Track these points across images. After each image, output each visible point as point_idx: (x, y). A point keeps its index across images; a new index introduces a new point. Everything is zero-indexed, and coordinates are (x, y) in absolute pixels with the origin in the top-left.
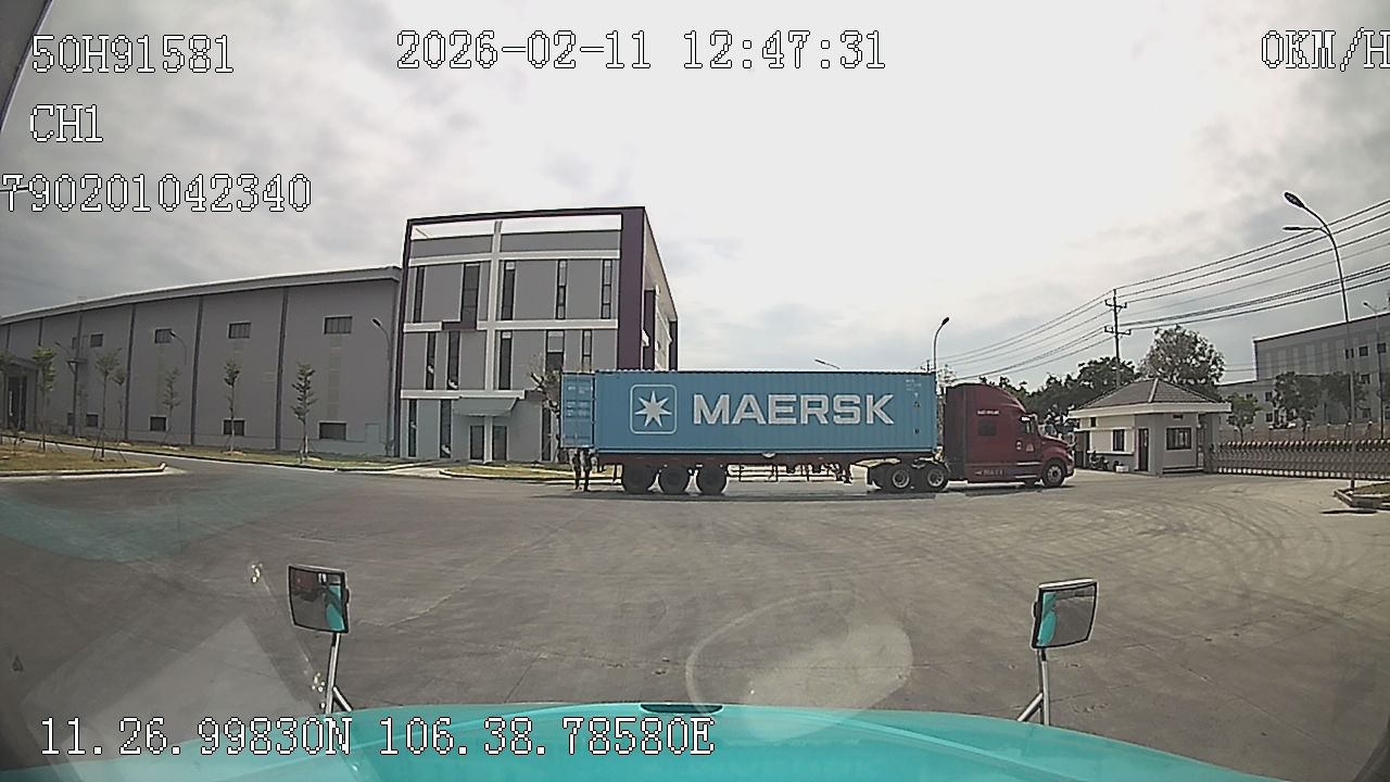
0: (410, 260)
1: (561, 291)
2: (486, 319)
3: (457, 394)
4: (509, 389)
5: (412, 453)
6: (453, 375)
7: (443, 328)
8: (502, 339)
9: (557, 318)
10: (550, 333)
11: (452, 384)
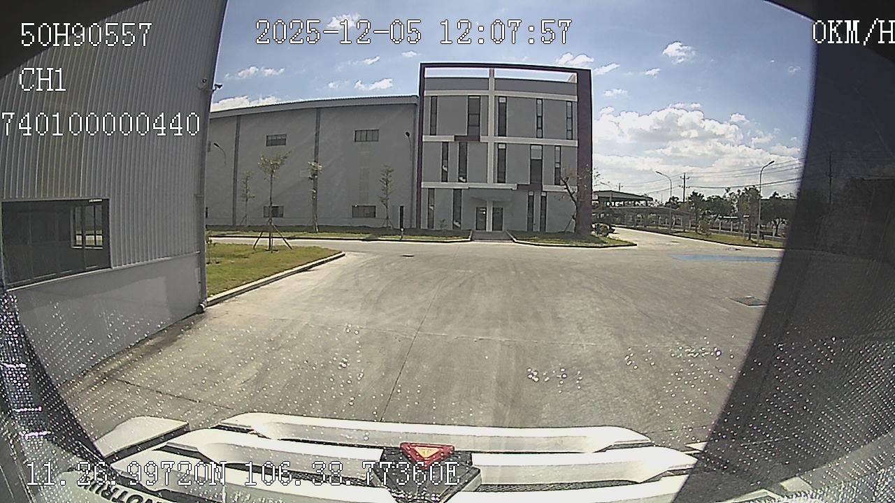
0: (425, 92)
1: (540, 119)
2: (487, 135)
3: (466, 186)
4: (504, 182)
5: (431, 225)
6: (462, 172)
7: (455, 140)
8: (499, 149)
9: (537, 137)
10: (532, 146)
11: (461, 178)
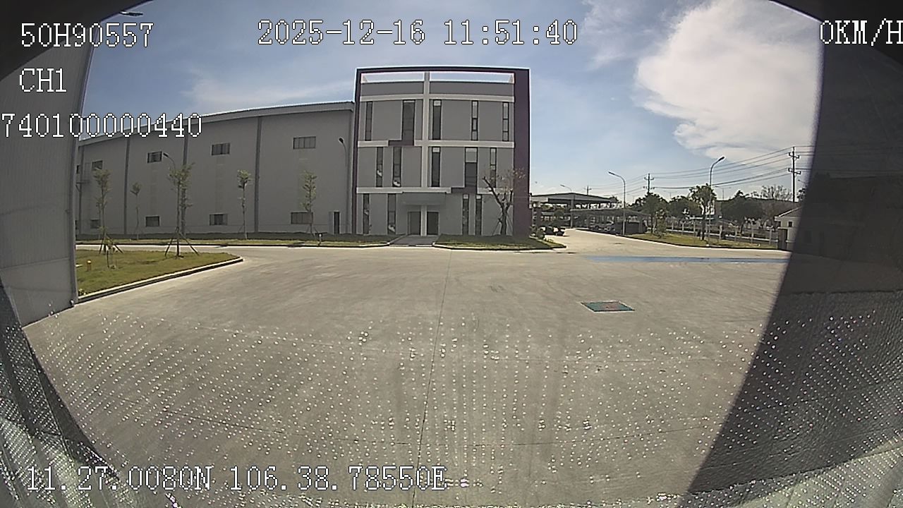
0: (361, 97)
1: (475, 121)
2: (421, 139)
3: (400, 190)
4: (439, 186)
5: (366, 230)
6: (397, 175)
7: (389, 145)
8: (433, 153)
9: (472, 140)
10: (467, 149)
11: (395, 183)
